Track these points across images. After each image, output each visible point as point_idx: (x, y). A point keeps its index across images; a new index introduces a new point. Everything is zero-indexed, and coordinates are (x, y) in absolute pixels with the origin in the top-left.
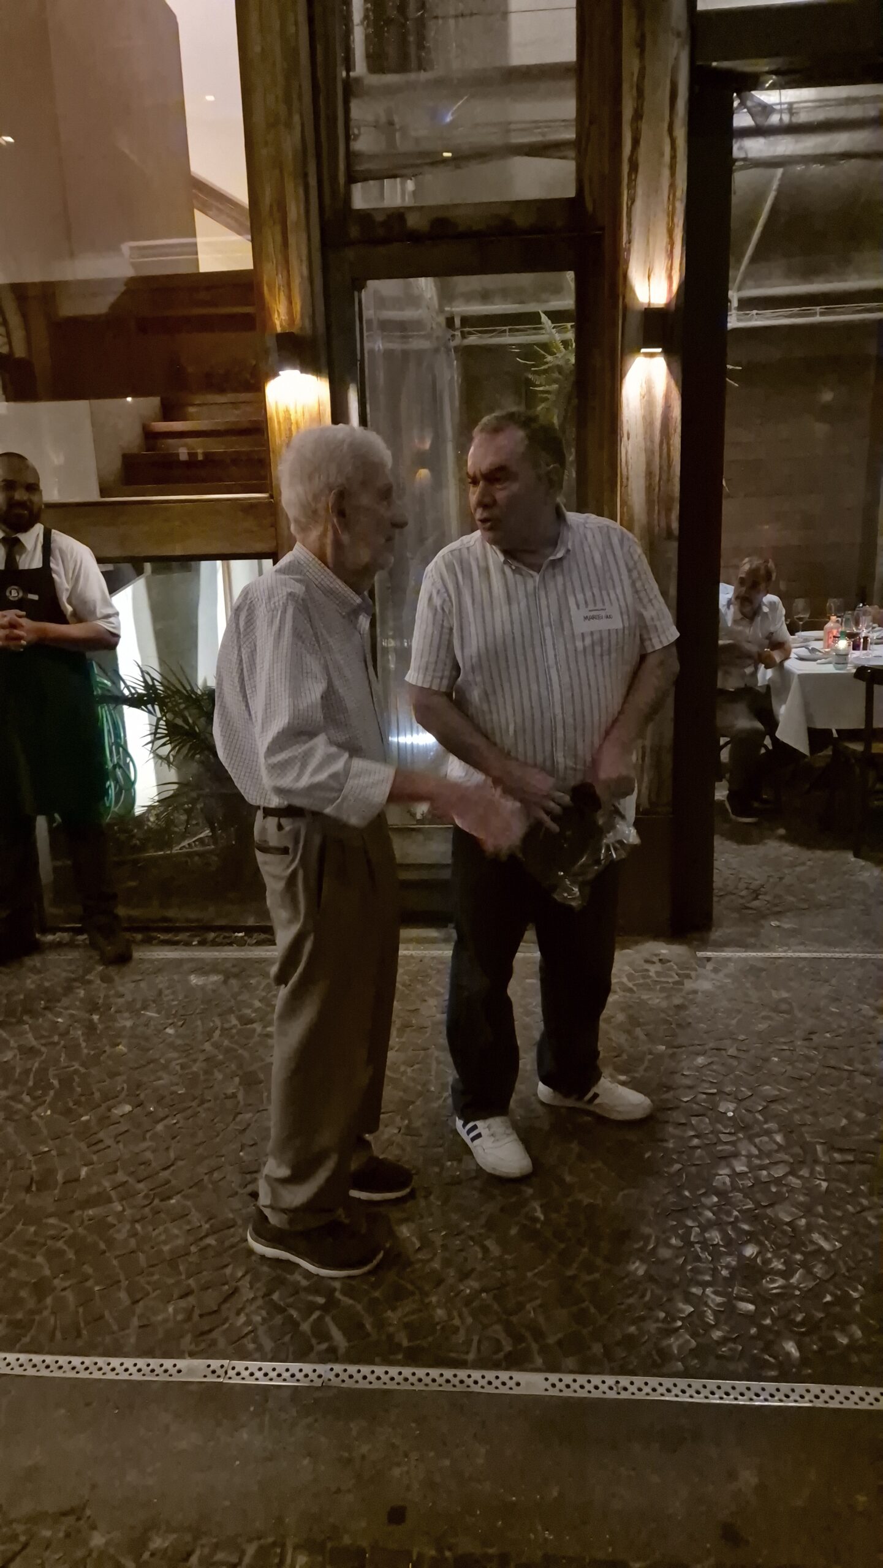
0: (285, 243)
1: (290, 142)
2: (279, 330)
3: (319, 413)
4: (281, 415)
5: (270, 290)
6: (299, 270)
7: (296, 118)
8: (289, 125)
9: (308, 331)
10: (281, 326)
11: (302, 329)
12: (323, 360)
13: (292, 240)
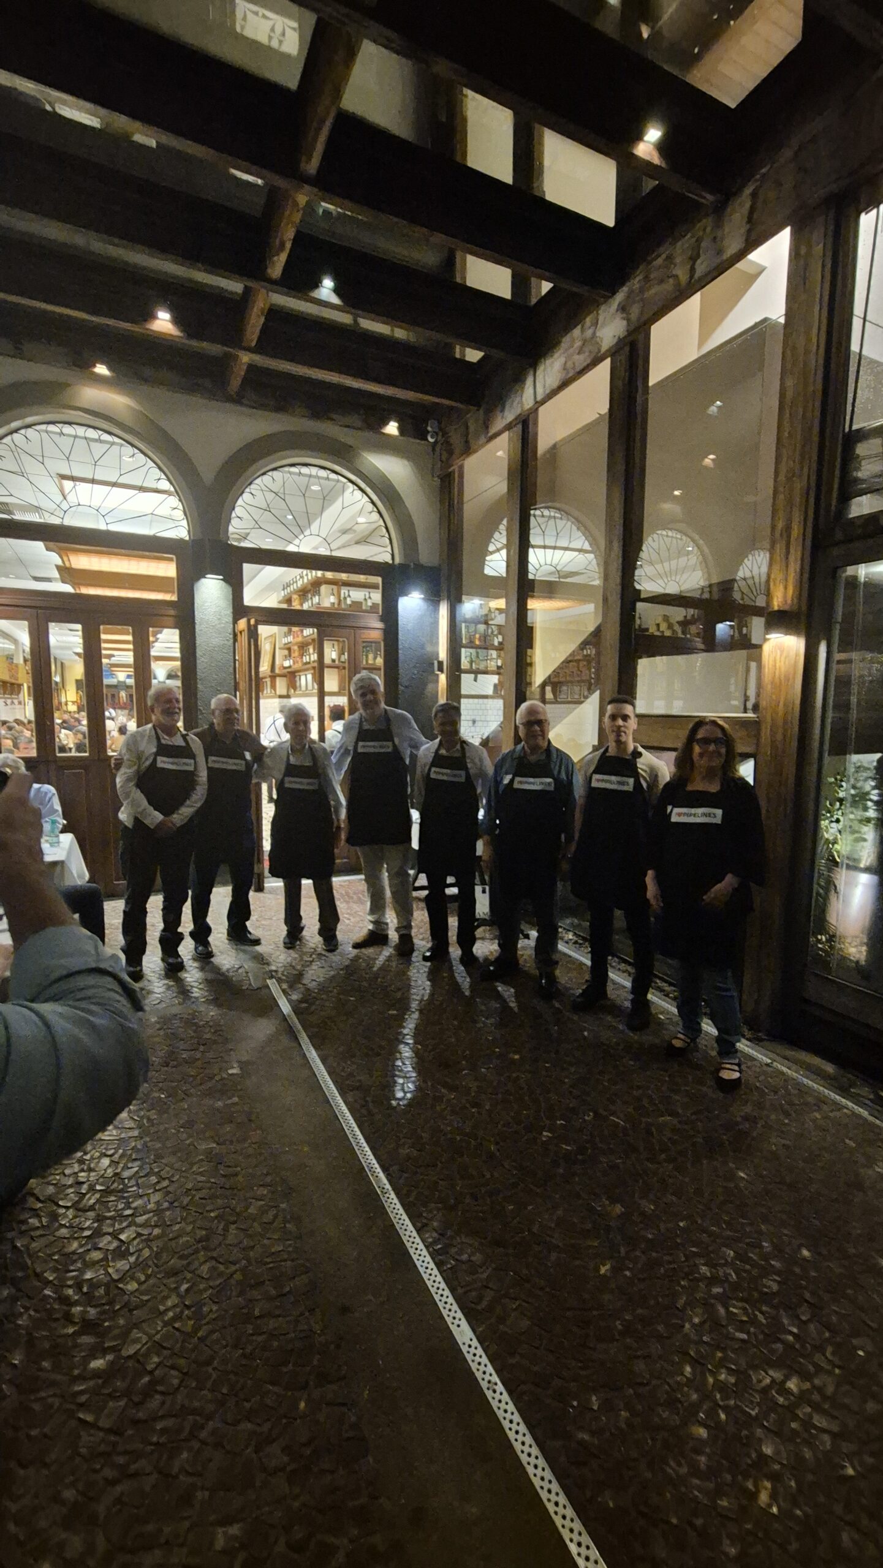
0: (788, 553)
1: (799, 485)
2: (776, 608)
3: (795, 662)
4: (771, 663)
5: (775, 584)
6: (794, 567)
7: (806, 470)
8: (800, 476)
9: (795, 608)
10: (778, 606)
11: (793, 604)
12: (803, 626)
13: (792, 551)
